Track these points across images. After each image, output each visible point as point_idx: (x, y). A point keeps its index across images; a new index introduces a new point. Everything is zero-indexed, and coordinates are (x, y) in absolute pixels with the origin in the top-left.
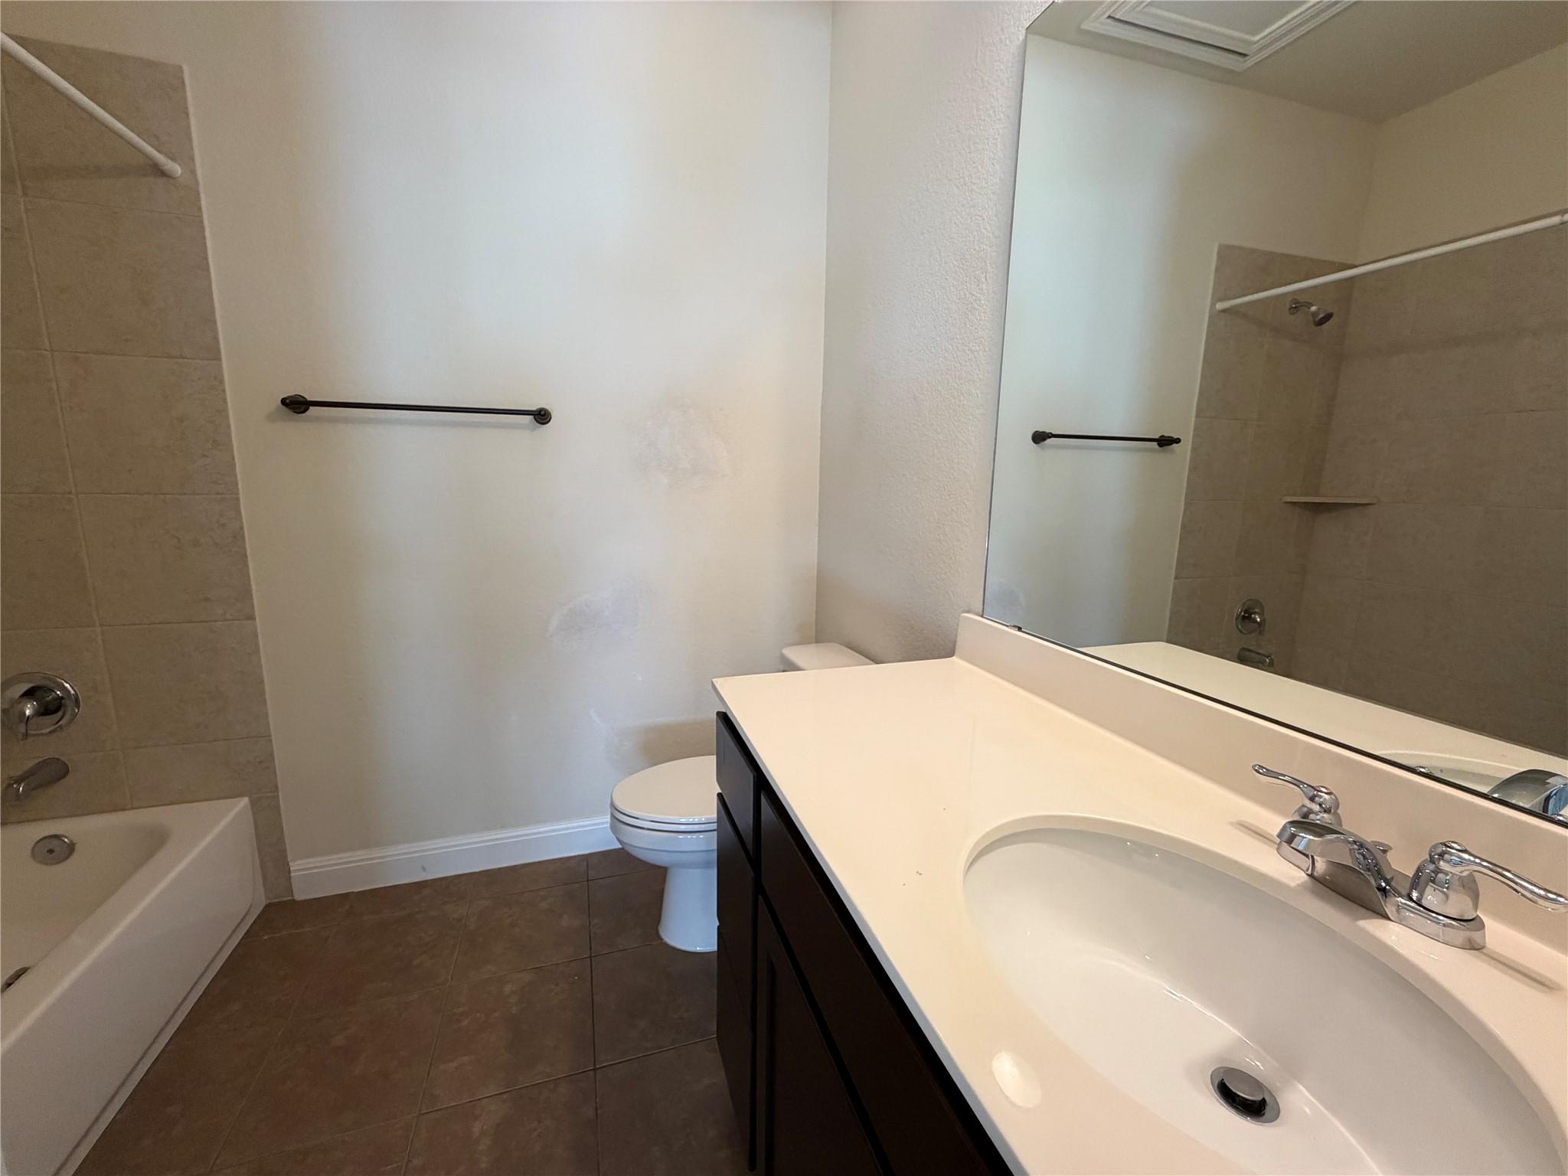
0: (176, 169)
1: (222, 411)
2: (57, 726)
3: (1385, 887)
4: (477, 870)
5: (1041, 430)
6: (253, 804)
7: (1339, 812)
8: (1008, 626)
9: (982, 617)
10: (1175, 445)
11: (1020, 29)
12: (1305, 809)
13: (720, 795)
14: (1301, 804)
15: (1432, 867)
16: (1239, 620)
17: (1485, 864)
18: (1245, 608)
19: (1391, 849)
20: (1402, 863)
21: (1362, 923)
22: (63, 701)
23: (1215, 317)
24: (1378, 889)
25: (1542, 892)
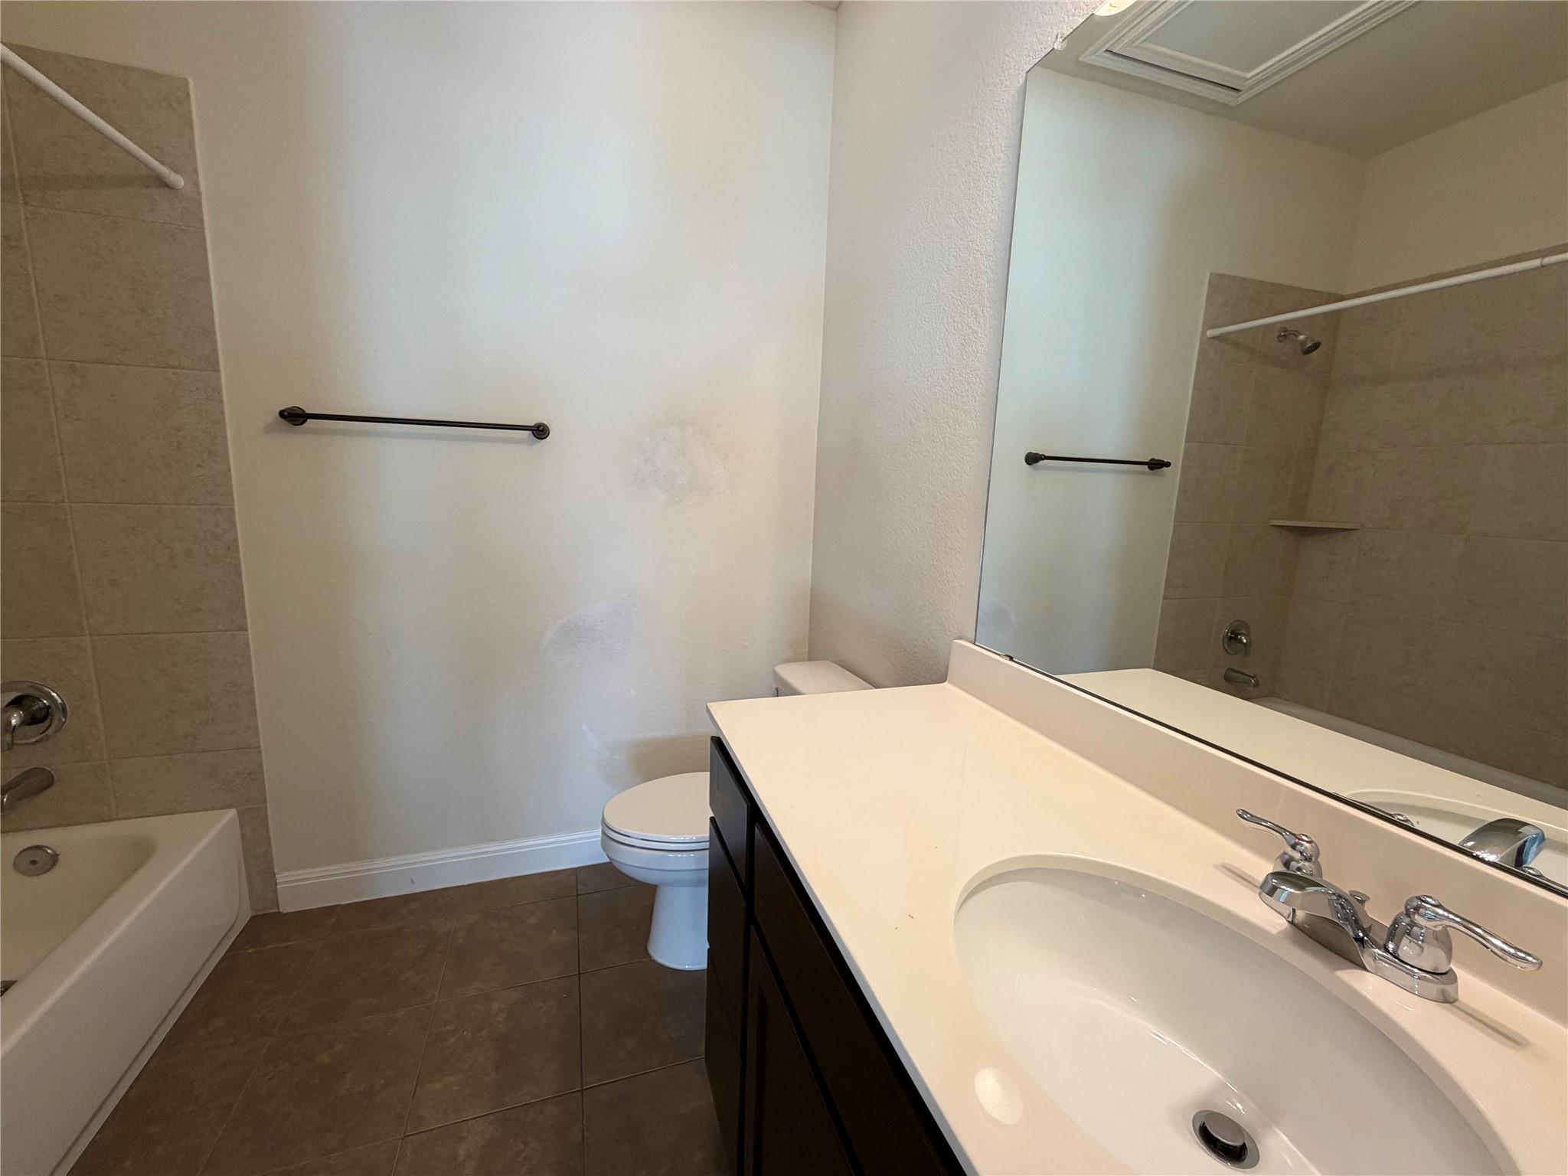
0: (179, 180)
1: (220, 422)
2: (42, 735)
3: (1363, 938)
4: (465, 883)
5: (1034, 452)
6: (241, 815)
7: (1319, 860)
8: (999, 655)
9: (974, 644)
10: (1165, 468)
11: (1020, 72)
12: (1287, 857)
13: (712, 820)
14: (1282, 852)
15: (1407, 920)
16: (1226, 640)
17: (1458, 919)
18: (1232, 629)
19: (1369, 899)
20: (1380, 913)
21: (1340, 974)
22: (50, 710)
23: (1208, 343)
24: (1356, 940)
25: (1512, 951)
